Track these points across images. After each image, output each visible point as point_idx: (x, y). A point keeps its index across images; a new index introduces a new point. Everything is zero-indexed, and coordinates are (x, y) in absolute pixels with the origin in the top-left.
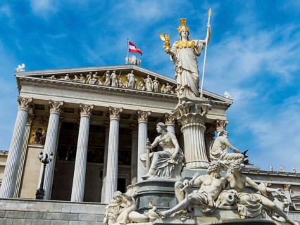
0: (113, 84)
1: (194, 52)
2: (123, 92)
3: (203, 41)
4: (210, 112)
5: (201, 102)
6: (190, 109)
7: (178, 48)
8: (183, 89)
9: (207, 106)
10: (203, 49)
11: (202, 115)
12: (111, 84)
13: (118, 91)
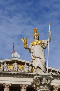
0: (5, 70)
1: (42, 47)
2: (11, 74)
3: (47, 40)
4: (52, 81)
5: (47, 76)
6: (40, 81)
7: (33, 45)
8: (36, 69)
9: (51, 78)
10: (47, 45)
11: (48, 83)
12: (4, 70)
13: (8, 74)
